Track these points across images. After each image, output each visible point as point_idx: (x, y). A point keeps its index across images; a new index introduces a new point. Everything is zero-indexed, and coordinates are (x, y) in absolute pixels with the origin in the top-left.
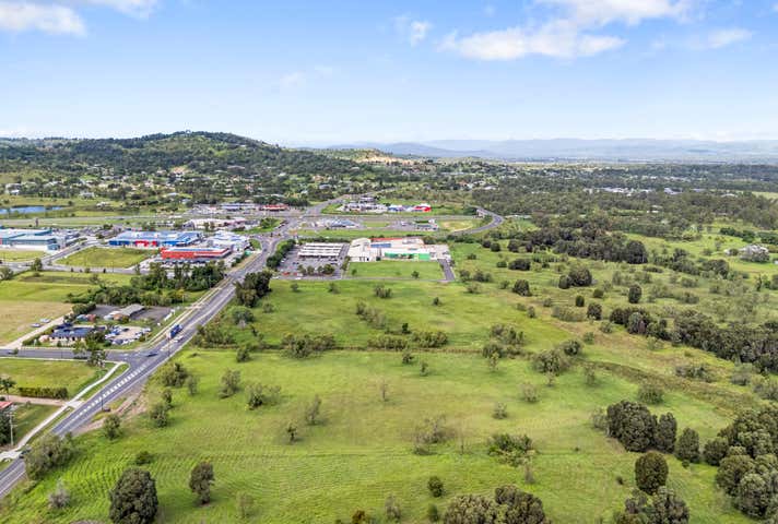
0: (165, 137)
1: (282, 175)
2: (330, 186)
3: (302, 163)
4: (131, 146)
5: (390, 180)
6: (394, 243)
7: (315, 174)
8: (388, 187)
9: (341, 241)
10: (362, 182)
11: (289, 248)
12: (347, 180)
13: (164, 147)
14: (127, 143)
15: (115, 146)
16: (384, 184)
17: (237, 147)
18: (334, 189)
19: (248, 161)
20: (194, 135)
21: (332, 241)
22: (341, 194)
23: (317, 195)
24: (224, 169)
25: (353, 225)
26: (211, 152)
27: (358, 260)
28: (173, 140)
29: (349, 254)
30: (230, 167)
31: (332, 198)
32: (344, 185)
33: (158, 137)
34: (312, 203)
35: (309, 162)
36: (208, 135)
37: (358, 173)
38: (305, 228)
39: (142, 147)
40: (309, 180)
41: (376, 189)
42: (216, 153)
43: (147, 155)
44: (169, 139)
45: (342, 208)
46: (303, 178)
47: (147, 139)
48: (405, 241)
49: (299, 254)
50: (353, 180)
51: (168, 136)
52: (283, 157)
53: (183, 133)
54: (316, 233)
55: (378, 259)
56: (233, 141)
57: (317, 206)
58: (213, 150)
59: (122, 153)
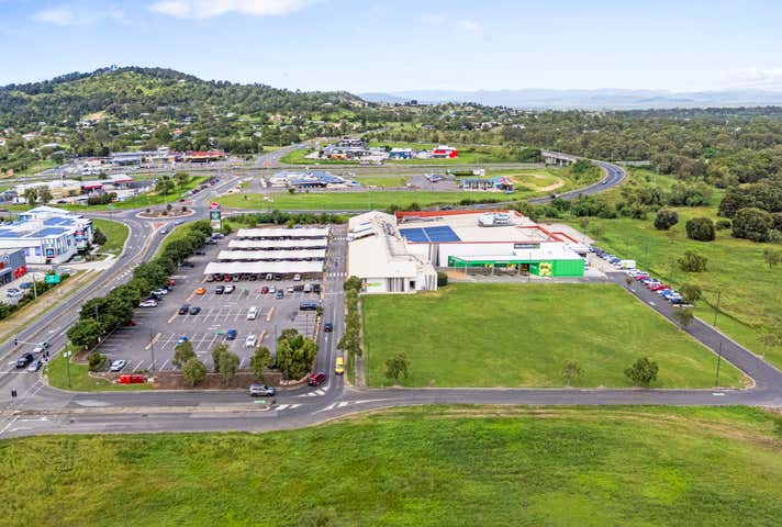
0: (84, 76)
1: (230, 115)
2: (294, 127)
3: (257, 99)
4: (36, 92)
5: (375, 120)
6: (459, 223)
7: (274, 113)
8: (375, 128)
9: (323, 220)
10: (337, 121)
11: (199, 242)
12: (317, 119)
13: (79, 90)
14: (33, 89)
15: (15, 94)
16: (368, 124)
17: (172, 83)
18: (300, 131)
19: (186, 100)
20: (120, 71)
21: (301, 220)
22: (312, 136)
23: (275, 138)
24: (152, 111)
25: (343, 184)
26: (140, 92)
27: (382, 289)
28: (93, 80)
29: (355, 270)
30: (159, 108)
31: (298, 141)
32: (313, 126)
33: (74, 77)
34: (265, 148)
35: (265, 98)
36: (139, 70)
37: (330, 111)
38: (247, 191)
39: (52, 92)
40: (266, 121)
41: (358, 131)
42: (147, 92)
43: (58, 101)
44: (88, 79)
45: (315, 155)
46: (259, 119)
47: (59, 81)
48: (488, 218)
49: (212, 268)
50: (326, 120)
51: (87, 75)
52: (233, 91)
53: (107, 69)
54: (267, 201)
55: (442, 282)
56: (169, 76)
57: (274, 153)
58: (143, 89)
59: (23, 101)
